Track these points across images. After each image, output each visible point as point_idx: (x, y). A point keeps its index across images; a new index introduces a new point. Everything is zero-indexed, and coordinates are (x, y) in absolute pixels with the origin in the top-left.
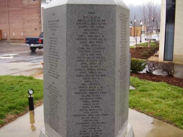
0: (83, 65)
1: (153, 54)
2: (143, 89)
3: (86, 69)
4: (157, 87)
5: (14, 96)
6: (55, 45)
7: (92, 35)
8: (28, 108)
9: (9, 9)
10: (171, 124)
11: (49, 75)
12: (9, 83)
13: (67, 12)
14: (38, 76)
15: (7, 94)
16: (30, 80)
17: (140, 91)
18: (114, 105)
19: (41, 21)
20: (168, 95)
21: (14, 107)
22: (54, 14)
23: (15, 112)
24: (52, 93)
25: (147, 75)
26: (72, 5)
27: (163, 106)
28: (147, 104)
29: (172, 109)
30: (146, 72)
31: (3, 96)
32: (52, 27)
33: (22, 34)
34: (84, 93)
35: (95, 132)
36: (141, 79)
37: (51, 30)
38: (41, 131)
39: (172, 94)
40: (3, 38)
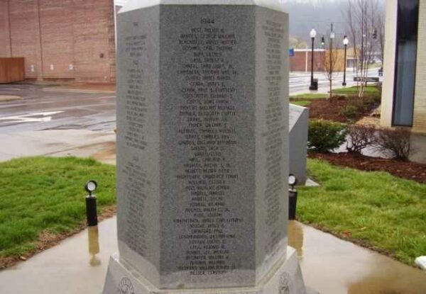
0: (193, 122)
1: (369, 111)
2: (335, 184)
3: (197, 130)
4: (367, 181)
5: (56, 196)
6: (138, 85)
7: (209, 63)
8: (85, 221)
9: (42, 9)
10: (387, 254)
11: (128, 144)
12: (44, 172)
13: (161, 20)
14: (106, 157)
15: (40, 194)
16: (89, 166)
17: (328, 189)
18: (252, 201)
19: (114, 36)
20: (389, 199)
21: (55, 218)
22: (136, 24)
23: (58, 228)
24: (134, 179)
25: (350, 157)
26: (171, 6)
27: (373, 219)
28: (340, 214)
29: (392, 225)
30: (347, 151)
31: (32, 198)
32: (134, 49)
33: (71, 67)
34: (194, 177)
35: (216, 254)
36: (333, 164)
37: (132, 55)
38: (111, 258)
39: (398, 195)
40: (27, 75)
